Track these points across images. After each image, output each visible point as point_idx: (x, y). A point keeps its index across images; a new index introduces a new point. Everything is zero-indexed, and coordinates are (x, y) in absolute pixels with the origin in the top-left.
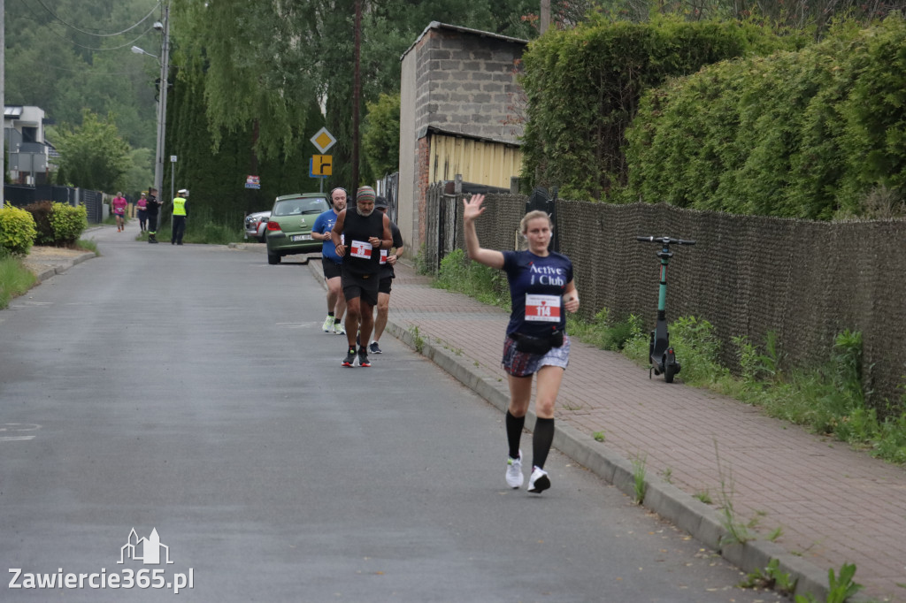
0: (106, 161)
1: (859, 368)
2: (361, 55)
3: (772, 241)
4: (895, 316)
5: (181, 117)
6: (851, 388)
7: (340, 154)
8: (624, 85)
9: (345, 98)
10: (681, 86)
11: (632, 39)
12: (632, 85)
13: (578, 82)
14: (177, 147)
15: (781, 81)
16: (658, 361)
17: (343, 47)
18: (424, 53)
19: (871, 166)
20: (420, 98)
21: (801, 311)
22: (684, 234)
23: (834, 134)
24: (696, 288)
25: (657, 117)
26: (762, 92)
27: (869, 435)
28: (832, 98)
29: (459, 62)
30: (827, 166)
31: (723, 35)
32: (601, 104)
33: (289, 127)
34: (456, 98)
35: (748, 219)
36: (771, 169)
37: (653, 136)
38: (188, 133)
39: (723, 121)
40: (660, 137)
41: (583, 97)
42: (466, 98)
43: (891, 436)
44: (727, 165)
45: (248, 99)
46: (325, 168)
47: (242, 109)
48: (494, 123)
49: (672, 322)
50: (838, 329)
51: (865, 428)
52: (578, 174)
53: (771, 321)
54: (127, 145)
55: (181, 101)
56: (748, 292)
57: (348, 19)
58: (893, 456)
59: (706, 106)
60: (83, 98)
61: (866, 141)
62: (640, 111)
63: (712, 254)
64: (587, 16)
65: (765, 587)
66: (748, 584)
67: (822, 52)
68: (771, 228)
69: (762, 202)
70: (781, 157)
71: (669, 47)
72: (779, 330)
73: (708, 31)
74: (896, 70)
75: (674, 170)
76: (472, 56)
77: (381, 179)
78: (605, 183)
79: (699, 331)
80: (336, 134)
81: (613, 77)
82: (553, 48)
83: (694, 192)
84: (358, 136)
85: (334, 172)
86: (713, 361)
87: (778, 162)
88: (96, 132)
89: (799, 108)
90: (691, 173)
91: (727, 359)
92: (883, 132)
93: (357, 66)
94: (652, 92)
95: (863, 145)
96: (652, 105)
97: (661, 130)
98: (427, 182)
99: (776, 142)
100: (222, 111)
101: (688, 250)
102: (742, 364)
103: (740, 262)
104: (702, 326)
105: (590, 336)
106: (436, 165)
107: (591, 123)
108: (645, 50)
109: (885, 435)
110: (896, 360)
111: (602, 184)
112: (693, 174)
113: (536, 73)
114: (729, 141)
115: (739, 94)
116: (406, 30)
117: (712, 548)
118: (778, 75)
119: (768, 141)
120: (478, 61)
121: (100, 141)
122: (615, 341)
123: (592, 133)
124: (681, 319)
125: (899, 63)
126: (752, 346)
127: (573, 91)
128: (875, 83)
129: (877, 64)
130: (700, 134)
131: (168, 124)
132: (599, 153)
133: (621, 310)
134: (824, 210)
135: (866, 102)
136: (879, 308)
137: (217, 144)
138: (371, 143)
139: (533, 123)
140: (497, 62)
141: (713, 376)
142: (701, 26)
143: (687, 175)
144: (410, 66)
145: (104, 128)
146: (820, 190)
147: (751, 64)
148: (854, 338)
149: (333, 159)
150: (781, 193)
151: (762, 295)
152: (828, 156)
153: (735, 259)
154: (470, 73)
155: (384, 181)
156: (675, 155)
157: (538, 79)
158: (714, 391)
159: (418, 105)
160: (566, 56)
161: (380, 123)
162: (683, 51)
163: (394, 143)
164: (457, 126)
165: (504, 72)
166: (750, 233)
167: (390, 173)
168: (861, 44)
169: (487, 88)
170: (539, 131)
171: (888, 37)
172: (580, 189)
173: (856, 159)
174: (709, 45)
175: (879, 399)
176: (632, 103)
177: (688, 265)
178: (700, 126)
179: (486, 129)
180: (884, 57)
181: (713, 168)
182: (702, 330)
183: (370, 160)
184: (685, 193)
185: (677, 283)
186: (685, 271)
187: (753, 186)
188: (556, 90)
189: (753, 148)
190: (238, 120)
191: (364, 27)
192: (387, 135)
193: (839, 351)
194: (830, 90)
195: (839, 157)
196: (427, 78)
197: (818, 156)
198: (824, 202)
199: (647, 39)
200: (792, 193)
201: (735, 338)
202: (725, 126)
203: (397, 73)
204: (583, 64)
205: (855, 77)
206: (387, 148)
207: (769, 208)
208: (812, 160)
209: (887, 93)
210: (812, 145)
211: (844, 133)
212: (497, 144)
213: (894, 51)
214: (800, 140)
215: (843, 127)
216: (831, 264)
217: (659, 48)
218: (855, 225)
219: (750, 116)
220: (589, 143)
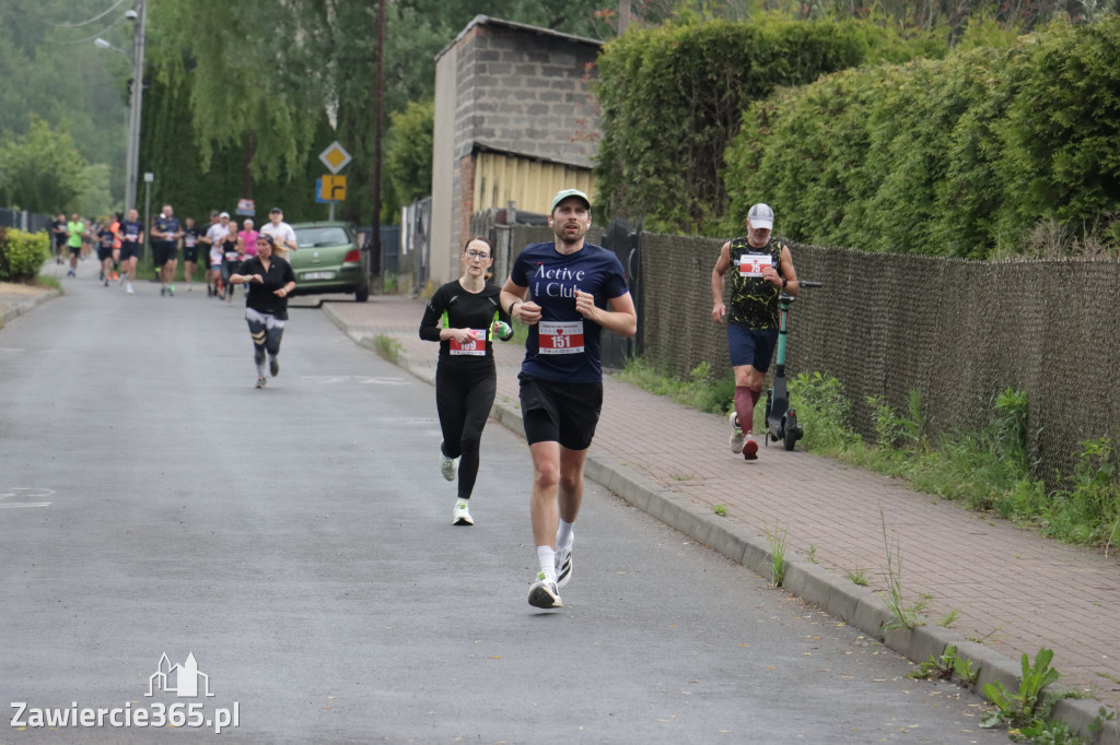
0: (58, 180)
1: (1023, 434)
2: (384, 55)
3: (916, 284)
4: (1068, 373)
5: (158, 127)
6: (1013, 456)
7: (355, 174)
8: (720, 96)
9: (364, 107)
10: (794, 99)
11: (730, 40)
12: (731, 96)
13: (665, 92)
14: (153, 164)
15: (922, 96)
16: (776, 424)
17: (360, 43)
18: (467, 54)
19: (1035, 197)
20: (461, 108)
21: (952, 366)
22: (805, 275)
23: (988, 158)
24: (820, 339)
25: (765, 136)
26: (899, 108)
27: (1036, 512)
28: (987, 115)
29: (510, 66)
30: (980, 196)
31: (840, 38)
32: (693, 118)
33: (293, 141)
34: (507, 108)
35: (887, 258)
36: (910, 199)
37: (759, 157)
38: (166, 146)
39: (849, 140)
40: (770, 159)
41: (671, 110)
42: (518, 109)
43: (1065, 512)
44: (855, 194)
45: (244, 106)
46: (337, 191)
47: (235, 117)
48: (551, 139)
49: (789, 379)
50: (998, 388)
51: (1031, 503)
52: (664, 202)
53: (914, 378)
54: (85, 160)
55: (158, 106)
56: (885, 344)
57: (369, 10)
58: (1067, 535)
59: (827, 123)
60: (24, 101)
61: (1028, 167)
62: (743, 127)
63: (840, 299)
64: (675, 12)
65: (941, 677)
66: (922, 674)
67: (972, 61)
68: (915, 269)
69: (899, 238)
70: (923, 185)
71: (775, 51)
72: (924, 389)
73: (822, 32)
74: (1065, 83)
75: (787, 199)
76: (526, 58)
77: (408, 206)
78: (696, 214)
79: (824, 391)
80: (350, 149)
81: (708, 86)
82: (636, 50)
83: (812, 225)
84: (379, 154)
85: (349, 196)
86: (841, 426)
87: (920, 190)
88: (45, 142)
89: (945, 127)
90: (809, 202)
91: (858, 422)
92: (1048, 156)
93: (379, 68)
94: (758, 106)
95: (1025, 172)
96: (759, 121)
97: (771, 151)
98: (472, 210)
99: (917, 168)
100: (212, 121)
101: (809, 293)
102: (878, 430)
103: (876, 309)
104: (829, 384)
105: (686, 396)
106: (483, 190)
107: (680, 141)
108: (746, 55)
109: (1057, 511)
110: (1068, 425)
111: (692, 214)
112: (811, 204)
113: (614, 80)
114: (856, 166)
115: (868, 108)
116: (439, 24)
117: (871, 635)
118: (918, 87)
119: (907, 165)
120: (533, 63)
121: (51, 155)
122: (718, 402)
123: (681, 153)
124: (800, 375)
125: (1068, 75)
126: (891, 407)
127: (659, 102)
128: (1040, 97)
129: (1042, 75)
130: (821, 156)
131: (143, 135)
132: (690, 178)
133: (723, 366)
134: (975, 248)
135: (1029, 121)
136: (1048, 363)
137: (207, 161)
138: (397, 162)
139: (610, 140)
140: (556, 65)
141: (842, 442)
142: (814, 27)
143: (803, 205)
144: (447, 69)
145: (56, 139)
146: (970, 225)
147: (882, 74)
148: (1018, 398)
149: (348, 180)
150: (922, 227)
151: (902, 347)
152: (981, 184)
153: (869, 305)
154: (524, 78)
155: (413, 208)
156: (788, 180)
157: (616, 87)
158: (844, 460)
159: (458, 116)
160: (652, 60)
161: (409, 138)
162: (791, 55)
163: (425, 162)
164: (508, 143)
165: (564, 78)
166: (889, 274)
167: (420, 199)
168: (1020, 53)
169: (546, 97)
170: (617, 149)
171: (1054, 44)
172: (666, 220)
173: (1017, 189)
174: (823, 49)
175: (1048, 470)
176: (730, 118)
177: (809, 312)
178: (819, 145)
179: (542, 146)
180: (1051, 68)
181: (835, 197)
182: (828, 389)
183: (395, 182)
184: (801, 227)
185: (794, 333)
186: (806, 319)
187: (888, 219)
188: (639, 101)
189: (888, 174)
190: (230, 132)
191: (388, 20)
192: (417, 152)
193: (998, 414)
194: (985, 105)
195: (994, 186)
196: (471, 83)
197: (968, 184)
198: (977, 238)
199: (749, 41)
200: (937, 228)
201: (870, 398)
202: (851, 147)
203: (430, 77)
204: (672, 69)
205: (1014, 91)
206: (416, 168)
207: (908, 246)
208: (962, 188)
209: (1054, 110)
210: (960, 170)
211: (1002, 157)
212: (556, 165)
213: (1063, 61)
214: (947, 165)
215: (1000, 149)
216: (989, 311)
217: (763, 52)
218: (1020, 265)
219: (883, 136)
220: (678, 165)
